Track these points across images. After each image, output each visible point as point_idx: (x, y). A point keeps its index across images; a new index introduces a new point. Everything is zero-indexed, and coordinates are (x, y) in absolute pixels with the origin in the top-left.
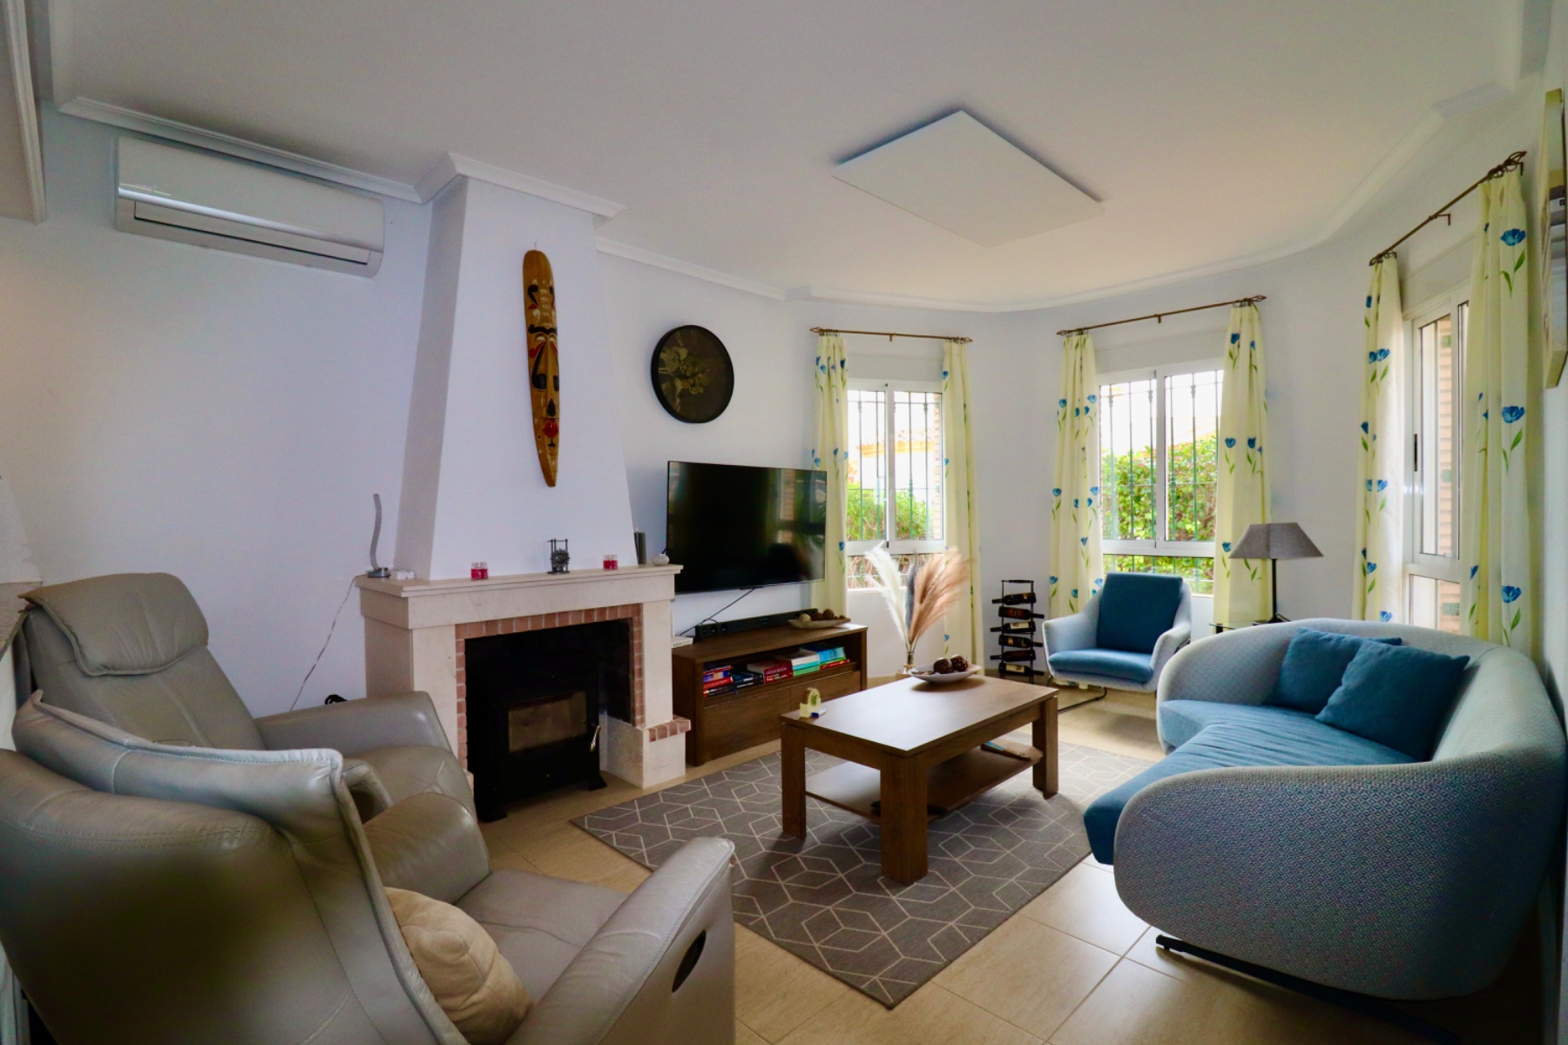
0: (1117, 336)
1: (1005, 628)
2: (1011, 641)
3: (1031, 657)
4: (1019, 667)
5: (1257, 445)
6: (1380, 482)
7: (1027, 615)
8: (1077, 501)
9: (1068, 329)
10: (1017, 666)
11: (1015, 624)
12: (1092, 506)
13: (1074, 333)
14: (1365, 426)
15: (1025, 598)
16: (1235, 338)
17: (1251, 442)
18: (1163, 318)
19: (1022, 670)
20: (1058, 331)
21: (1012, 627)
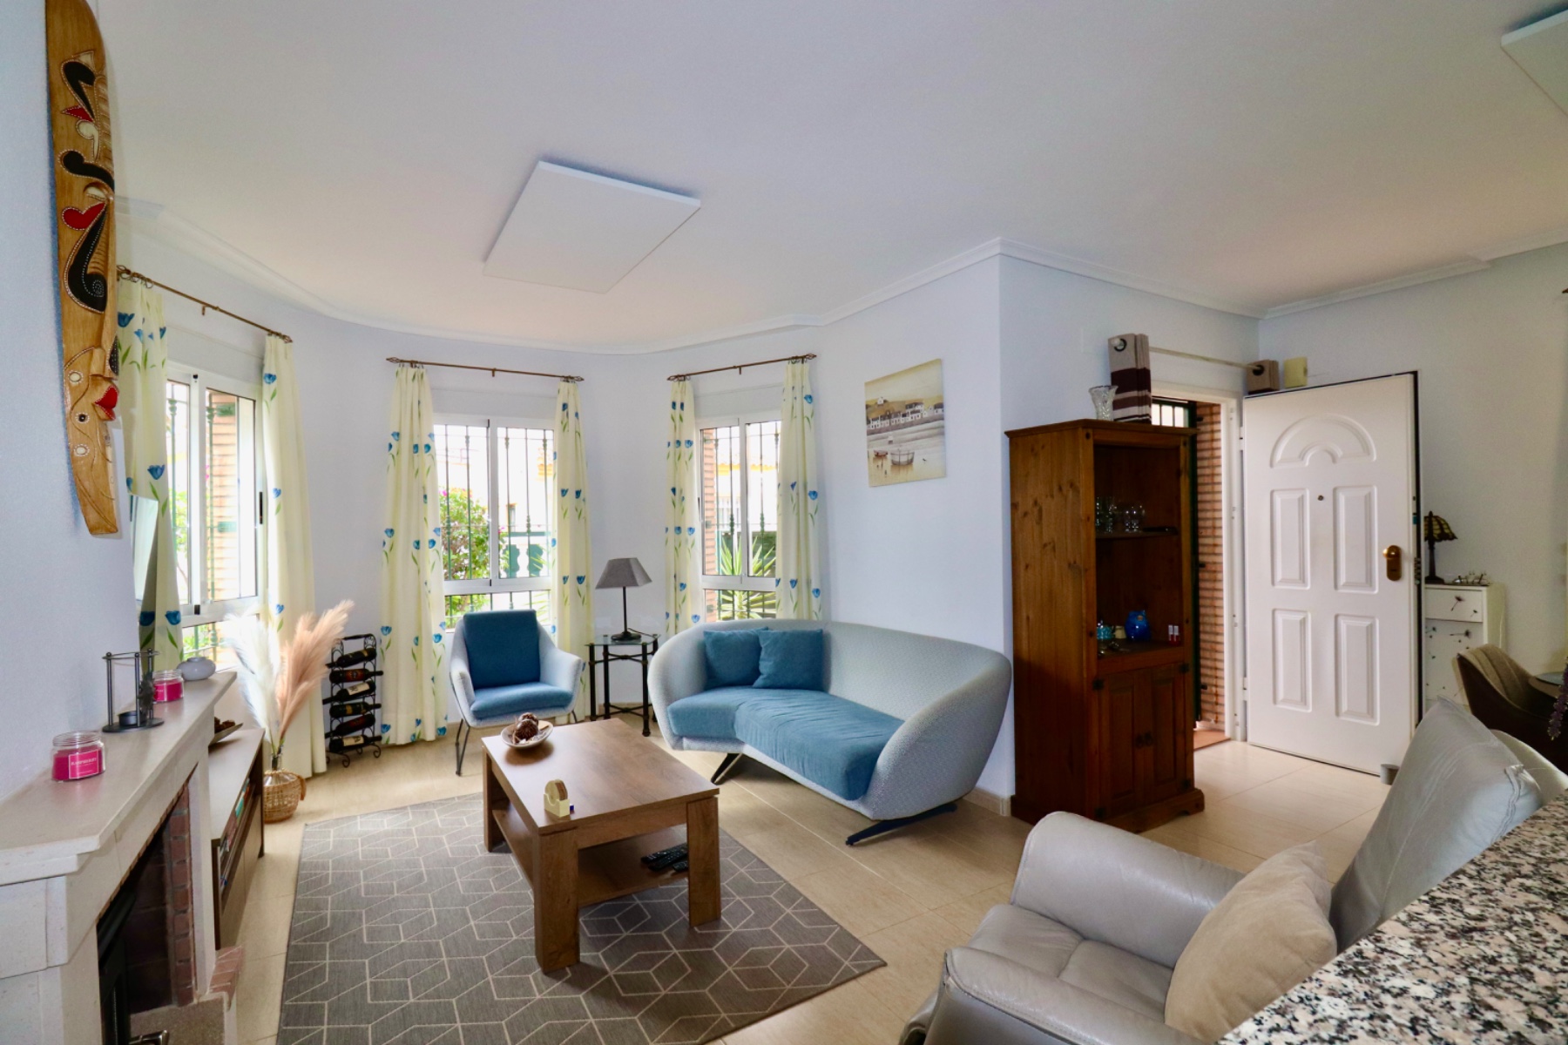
0: (451, 378)
1: (343, 695)
2: (349, 709)
3: (370, 721)
4: (357, 738)
5: (582, 495)
6: (690, 529)
7: (364, 675)
8: (418, 543)
9: (401, 358)
10: (354, 737)
11: (353, 688)
12: (434, 548)
13: (406, 364)
14: (674, 490)
15: (366, 654)
16: (565, 406)
17: (578, 493)
18: (496, 373)
19: (361, 741)
20: (389, 357)
21: (351, 693)
